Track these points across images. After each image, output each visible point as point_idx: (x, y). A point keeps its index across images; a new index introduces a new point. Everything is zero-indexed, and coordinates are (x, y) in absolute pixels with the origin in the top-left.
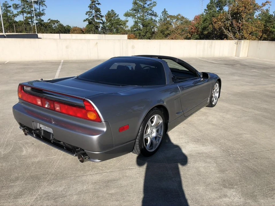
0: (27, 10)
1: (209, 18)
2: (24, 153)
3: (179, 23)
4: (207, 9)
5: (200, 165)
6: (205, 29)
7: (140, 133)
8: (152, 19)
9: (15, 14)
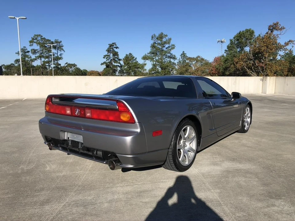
0: (45, 54)
1: (230, 58)
2: (48, 168)
3: (199, 64)
4: (227, 49)
5: (240, 179)
6: (227, 69)
7: (173, 142)
8: (170, 62)
9: (33, 59)
